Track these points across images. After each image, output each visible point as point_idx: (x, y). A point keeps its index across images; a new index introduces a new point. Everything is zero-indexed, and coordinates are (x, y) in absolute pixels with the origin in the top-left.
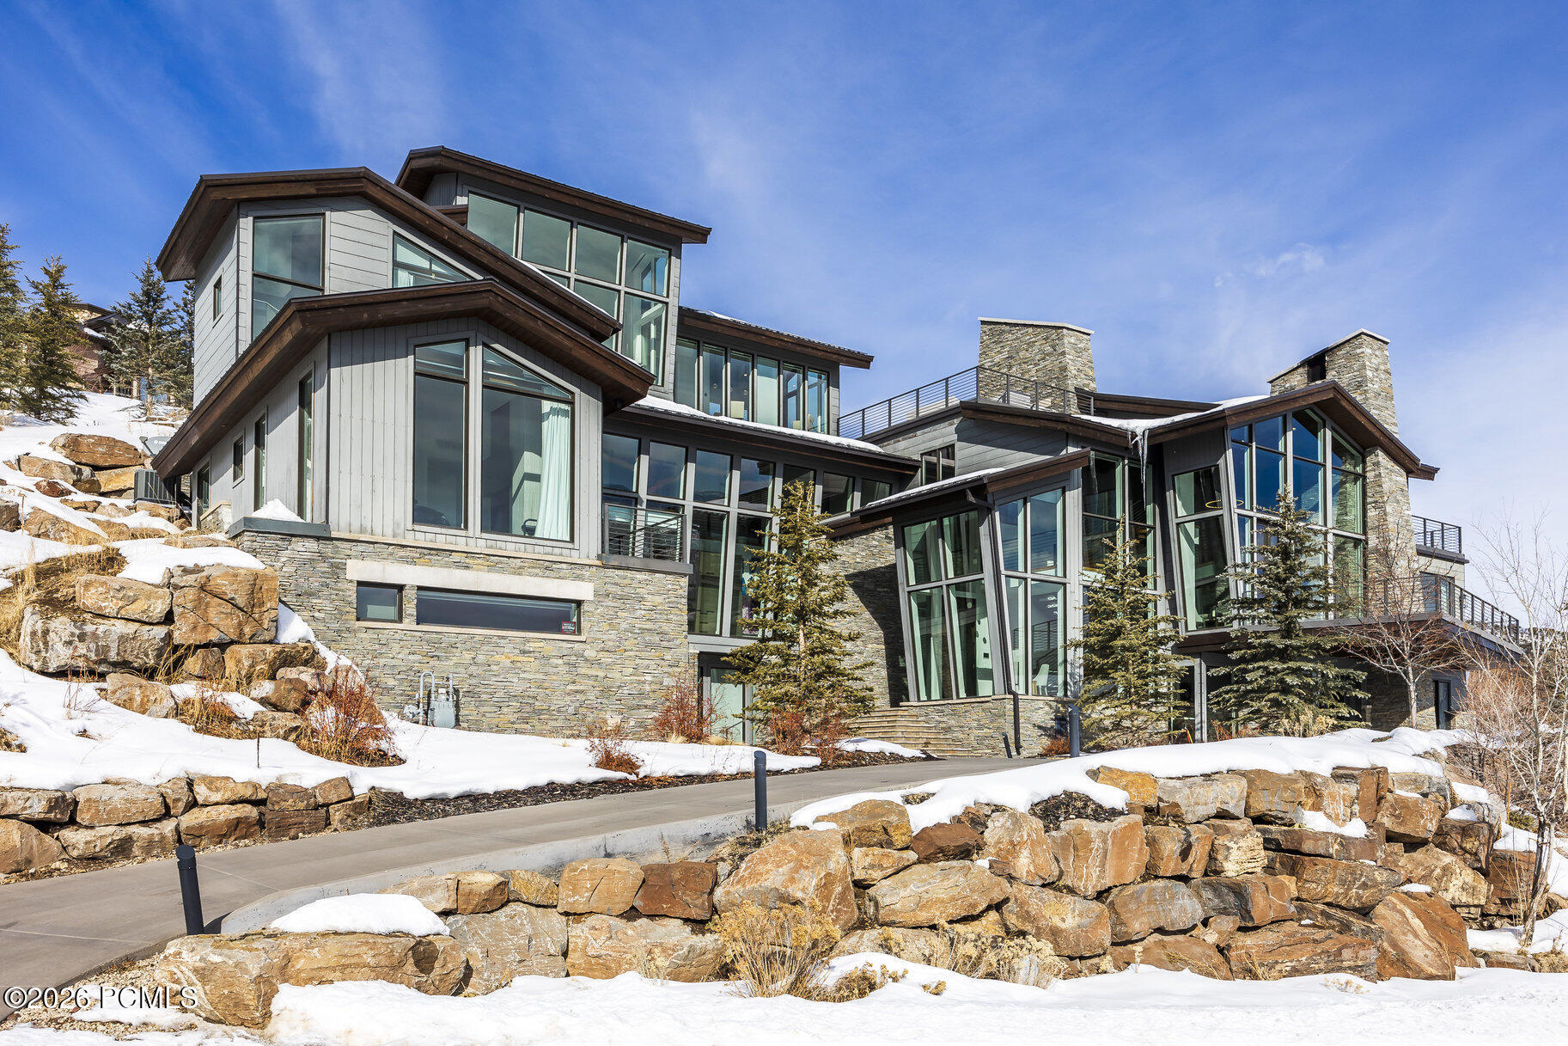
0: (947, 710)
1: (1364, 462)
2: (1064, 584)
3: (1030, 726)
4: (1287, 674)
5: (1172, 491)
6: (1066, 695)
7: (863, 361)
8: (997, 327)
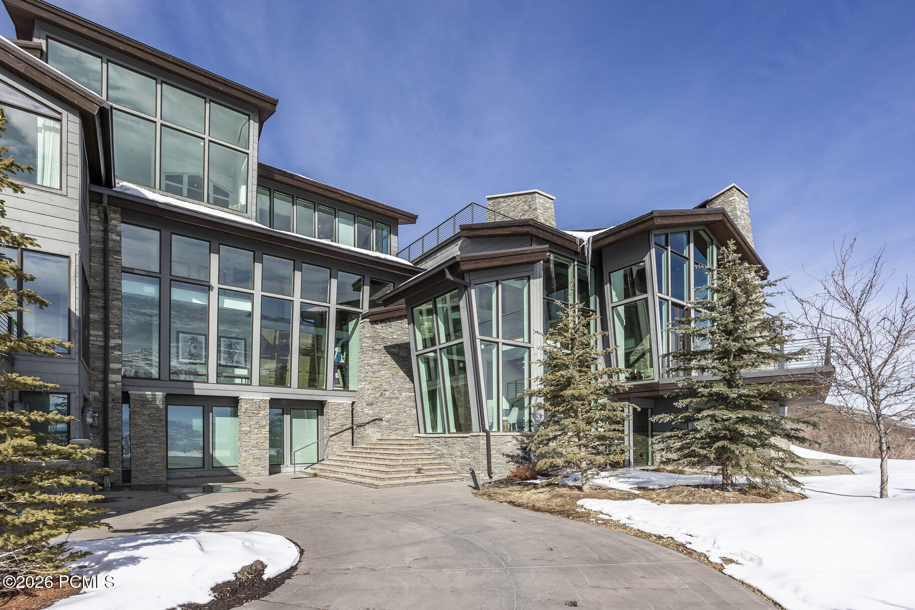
0: (442, 441)
2: (529, 348)
3: (501, 456)
5: (608, 284)
6: (530, 430)
7: (411, 219)
8: (497, 200)
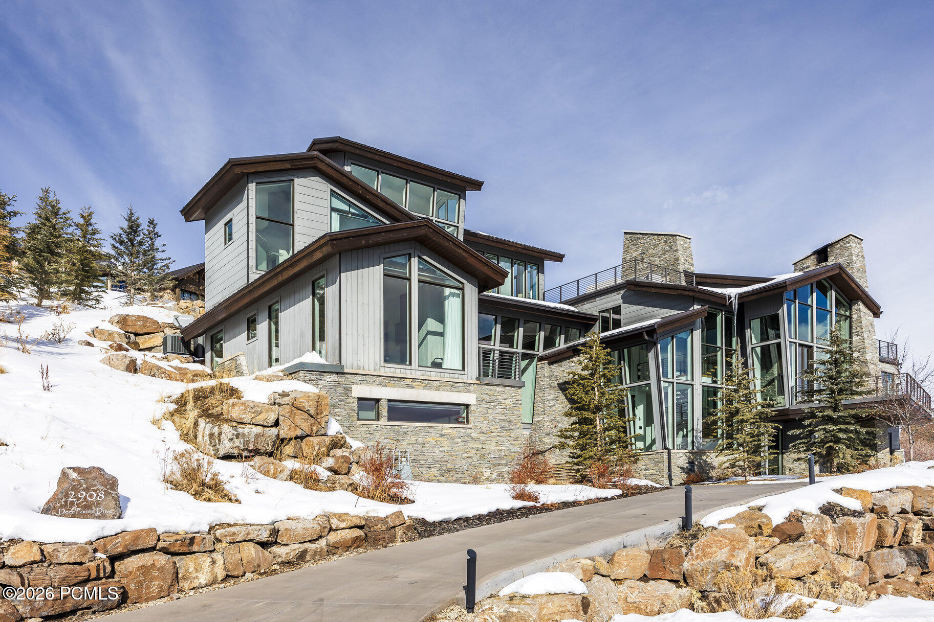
1: (851, 309)
2: (692, 385)
3: (676, 467)
4: (838, 432)
5: (749, 329)
6: (693, 449)
7: (559, 258)
8: (635, 236)
